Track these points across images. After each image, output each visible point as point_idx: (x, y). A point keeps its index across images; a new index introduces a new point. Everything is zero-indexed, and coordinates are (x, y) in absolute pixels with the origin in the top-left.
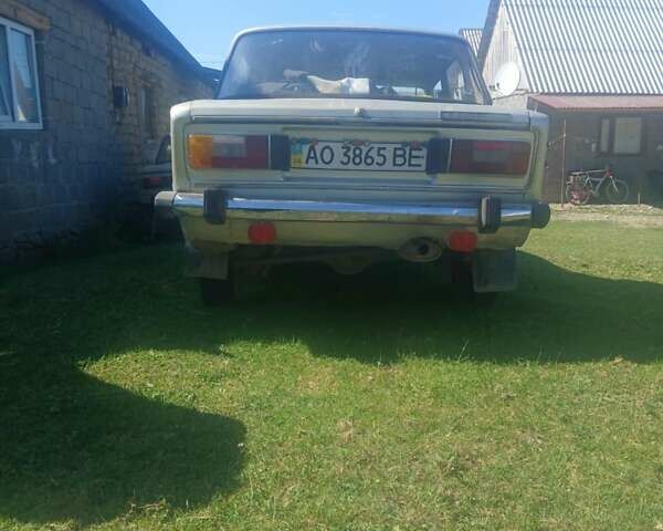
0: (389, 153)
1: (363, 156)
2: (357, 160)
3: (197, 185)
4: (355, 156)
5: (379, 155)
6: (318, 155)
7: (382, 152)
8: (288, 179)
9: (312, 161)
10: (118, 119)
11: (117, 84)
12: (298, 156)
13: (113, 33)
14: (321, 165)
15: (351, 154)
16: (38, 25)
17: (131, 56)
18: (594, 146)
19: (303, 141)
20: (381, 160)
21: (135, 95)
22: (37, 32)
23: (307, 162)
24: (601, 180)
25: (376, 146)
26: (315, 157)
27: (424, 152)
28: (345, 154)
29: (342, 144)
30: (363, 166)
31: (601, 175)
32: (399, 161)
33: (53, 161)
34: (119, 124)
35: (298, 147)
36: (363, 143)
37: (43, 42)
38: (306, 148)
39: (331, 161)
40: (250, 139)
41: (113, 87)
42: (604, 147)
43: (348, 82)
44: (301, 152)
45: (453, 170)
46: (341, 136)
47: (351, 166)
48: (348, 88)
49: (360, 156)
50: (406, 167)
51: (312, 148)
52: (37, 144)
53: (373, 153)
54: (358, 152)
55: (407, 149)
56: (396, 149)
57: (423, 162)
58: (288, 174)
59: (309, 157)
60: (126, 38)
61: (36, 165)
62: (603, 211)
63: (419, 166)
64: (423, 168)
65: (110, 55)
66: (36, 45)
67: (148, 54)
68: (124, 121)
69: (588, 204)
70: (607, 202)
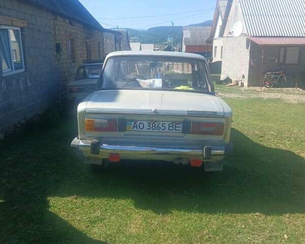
0: (167, 125)
1: (156, 126)
2: (154, 128)
3: (88, 137)
4: (153, 126)
5: (163, 126)
6: (138, 126)
7: (164, 125)
8: (125, 135)
9: (135, 128)
10: (58, 58)
11: (58, 42)
12: (129, 126)
13: (56, 19)
14: (140, 130)
15: (151, 126)
16: (22, 26)
17: (64, 28)
18: (276, 61)
19: (132, 121)
20: (164, 128)
21: (66, 45)
22: (22, 28)
23: (133, 128)
24: (279, 76)
25: (161, 123)
26: (137, 127)
27: (181, 125)
28: (149, 126)
29: (147, 122)
30: (156, 130)
31: (279, 74)
32: (171, 128)
33: (29, 84)
34: (59, 60)
35: (129, 123)
36: (156, 122)
37: (25, 33)
38: (133, 123)
39: (143, 128)
40: (109, 120)
41: (56, 44)
42: (281, 61)
43: (154, 81)
44: (131, 124)
45: (192, 133)
46: (147, 119)
47: (151, 130)
48: (153, 85)
49: (155, 126)
50: (174, 131)
51: (135, 123)
52: (22, 78)
53: (160, 125)
54: (154, 125)
55: (174, 124)
56: (169, 124)
57: (181, 129)
58: (126, 133)
59: (134, 126)
60: (62, 20)
61: (22, 88)
62: (279, 92)
63: (179, 130)
64: (181, 131)
65: (54, 29)
66: (21, 34)
67: (72, 25)
68: (61, 58)
69: (273, 87)
70: (282, 87)
